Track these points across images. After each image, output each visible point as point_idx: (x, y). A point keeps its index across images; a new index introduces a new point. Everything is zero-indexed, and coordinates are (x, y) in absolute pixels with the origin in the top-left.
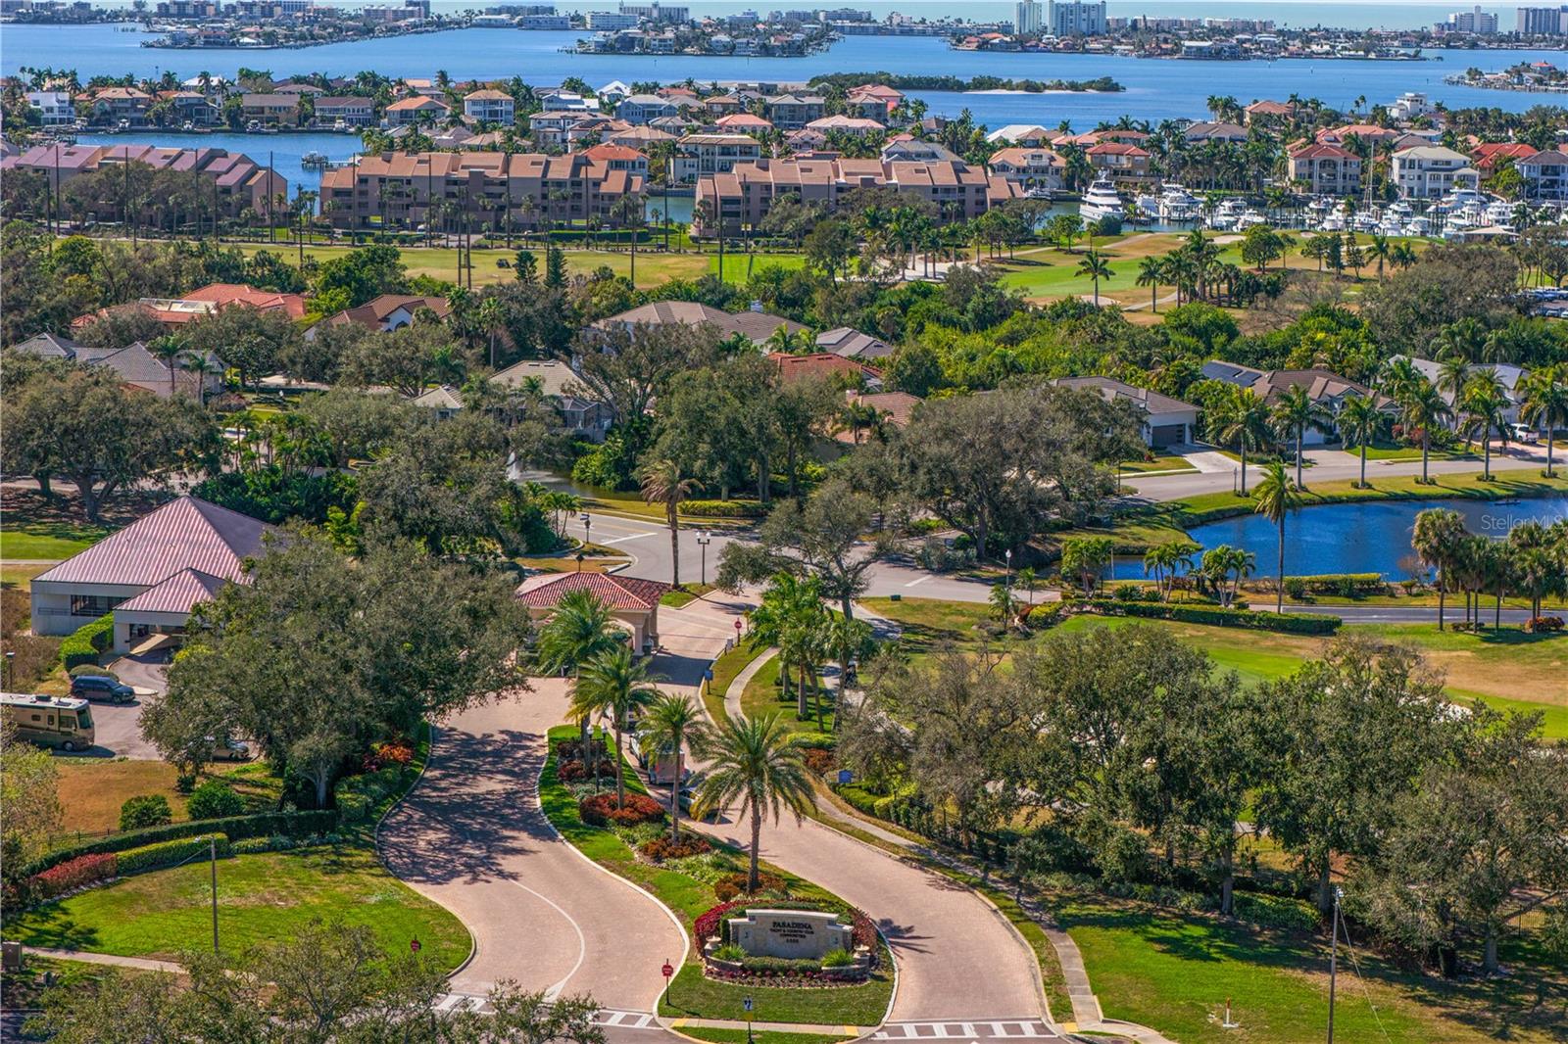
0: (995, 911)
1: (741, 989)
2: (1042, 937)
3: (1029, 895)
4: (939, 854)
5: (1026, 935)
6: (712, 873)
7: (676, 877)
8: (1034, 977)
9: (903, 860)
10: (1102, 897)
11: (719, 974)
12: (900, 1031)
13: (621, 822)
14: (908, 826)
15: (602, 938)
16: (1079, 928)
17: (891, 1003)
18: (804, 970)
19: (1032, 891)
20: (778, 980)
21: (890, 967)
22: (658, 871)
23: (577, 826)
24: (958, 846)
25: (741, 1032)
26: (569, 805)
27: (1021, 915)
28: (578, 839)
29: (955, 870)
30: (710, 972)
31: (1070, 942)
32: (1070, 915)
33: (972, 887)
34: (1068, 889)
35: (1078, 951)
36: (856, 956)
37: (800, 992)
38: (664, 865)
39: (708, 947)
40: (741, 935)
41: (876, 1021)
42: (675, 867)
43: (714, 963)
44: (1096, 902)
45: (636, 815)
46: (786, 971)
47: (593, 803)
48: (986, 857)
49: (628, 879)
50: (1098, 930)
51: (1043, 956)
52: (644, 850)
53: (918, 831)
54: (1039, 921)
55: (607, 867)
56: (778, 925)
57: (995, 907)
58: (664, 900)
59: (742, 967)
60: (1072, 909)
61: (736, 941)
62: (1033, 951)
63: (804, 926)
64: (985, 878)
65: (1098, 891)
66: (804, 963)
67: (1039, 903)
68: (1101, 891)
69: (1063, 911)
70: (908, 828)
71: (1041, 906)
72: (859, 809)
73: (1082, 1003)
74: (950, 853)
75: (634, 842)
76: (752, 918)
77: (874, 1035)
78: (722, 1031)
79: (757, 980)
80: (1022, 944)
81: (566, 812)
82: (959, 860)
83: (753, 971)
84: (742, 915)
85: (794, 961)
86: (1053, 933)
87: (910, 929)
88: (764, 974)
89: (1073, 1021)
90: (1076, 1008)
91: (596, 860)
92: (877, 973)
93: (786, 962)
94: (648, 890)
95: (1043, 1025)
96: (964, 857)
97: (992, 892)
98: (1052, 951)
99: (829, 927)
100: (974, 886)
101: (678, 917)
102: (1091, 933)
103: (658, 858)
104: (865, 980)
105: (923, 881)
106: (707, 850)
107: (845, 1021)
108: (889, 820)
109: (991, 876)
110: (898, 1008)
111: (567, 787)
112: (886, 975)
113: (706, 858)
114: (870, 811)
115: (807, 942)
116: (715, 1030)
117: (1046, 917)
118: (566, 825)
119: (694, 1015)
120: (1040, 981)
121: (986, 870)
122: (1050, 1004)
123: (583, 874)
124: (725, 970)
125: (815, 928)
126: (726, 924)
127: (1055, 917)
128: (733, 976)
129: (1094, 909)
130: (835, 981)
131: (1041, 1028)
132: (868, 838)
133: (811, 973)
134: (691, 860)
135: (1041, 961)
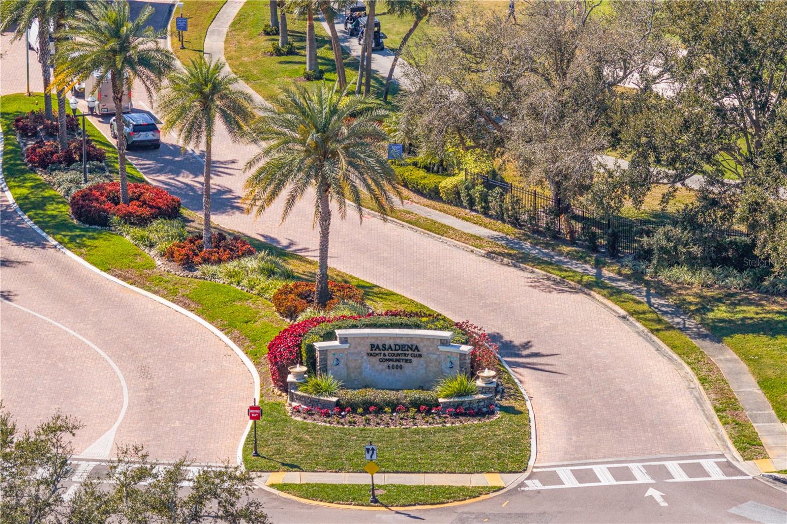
0: (624, 317)
1: (342, 431)
2: (694, 349)
3: (660, 295)
4: (534, 245)
5: (673, 347)
6: (263, 281)
7: (216, 288)
8: (699, 400)
9: (489, 255)
10: (754, 296)
11: (309, 413)
12: (556, 479)
13: (129, 220)
14: (486, 212)
15: (145, 372)
16: (738, 336)
17: (533, 441)
18: (417, 405)
19: (664, 291)
20: (386, 417)
21: (517, 395)
22: (192, 281)
23: (72, 228)
24: (557, 237)
25: (360, 487)
26: (52, 199)
27: (659, 321)
28: (76, 243)
29: (558, 266)
30: (297, 411)
31: (731, 354)
32: (722, 320)
33: (588, 287)
34: (708, 286)
35: (744, 366)
36: (480, 383)
37: (417, 432)
38: (198, 273)
39: (290, 378)
40: (331, 361)
41: (521, 467)
42: (214, 276)
43: (300, 398)
44: (750, 303)
45: (146, 212)
46: (395, 406)
47: (86, 196)
48: (594, 249)
49: (156, 293)
50: (764, 339)
51: (703, 374)
52: (169, 255)
53: (500, 217)
54: (684, 329)
55: (125, 279)
56: (376, 349)
57: (623, 312)
58: (211, 319)
59: (338, 404)
60: (721, 312)
61: (325, 370)
62: (688, 369)
63: (410, 348)
64: (599, 275)
65: (747, 287)
66: (415, 394)
67: (678, 306)
68: (750, 287)
69: (711, 315)
70: (486, 214)
71: (680, 308)
72: (419, 192)
73: (770, 433)
74: (547, 246)
75: (152, 246)
76: (344, 340)
77: (522, 484)
78: (335, 487)
79: (359, 419)
80: (670, 359)
81: (51, 209)
82: (560, 254)
83: (352, 407)
84: (330, 336)
85: (402, 394)
86: (707, 343)
87: (527, 345)
88: (366, 411)
89: (766, 457)
90: (766, 440)
91: (107, 270)
92: (504, 403)
93: (392, 395)
94: (186, 306)
95: (729, 464)
96: (566, 249)
97: (615, 294)
98: (712, 368)
99: (442, 348)
100: (589, 286)
101: (235, 340)
102: (756, 342)
103: (189, 265)
104: (492, 413)
105: (523, 281)
106: (250, 253)
107: (483, 468)
108: (459, 204)
109: (605, 272)
110: (543, 447)
111: (42, 176)
112: (517, 405)
113: (251, 263)
114: (434, 194)
115: (415, 368)
116: (325, 486)
117: (691, 323)
118: (58, 226)
119: (292, 467)
120: (709, 406)
121: (598, 265)
122: (731, 437)
123: (95, 289)
124: (315, 407)
125: (423, 351)
126: (311, 349)
127: (703, 323)
128: (328, 415)
129: (750, 311)
130: (457, 415)
131: (728, 467)
132: (441, 230)
133: (427, 408)
134: (232, 265)
135: (703, 380)
